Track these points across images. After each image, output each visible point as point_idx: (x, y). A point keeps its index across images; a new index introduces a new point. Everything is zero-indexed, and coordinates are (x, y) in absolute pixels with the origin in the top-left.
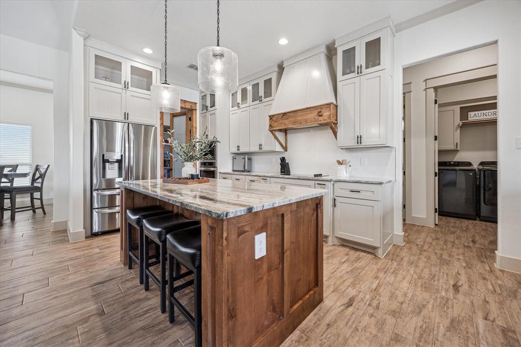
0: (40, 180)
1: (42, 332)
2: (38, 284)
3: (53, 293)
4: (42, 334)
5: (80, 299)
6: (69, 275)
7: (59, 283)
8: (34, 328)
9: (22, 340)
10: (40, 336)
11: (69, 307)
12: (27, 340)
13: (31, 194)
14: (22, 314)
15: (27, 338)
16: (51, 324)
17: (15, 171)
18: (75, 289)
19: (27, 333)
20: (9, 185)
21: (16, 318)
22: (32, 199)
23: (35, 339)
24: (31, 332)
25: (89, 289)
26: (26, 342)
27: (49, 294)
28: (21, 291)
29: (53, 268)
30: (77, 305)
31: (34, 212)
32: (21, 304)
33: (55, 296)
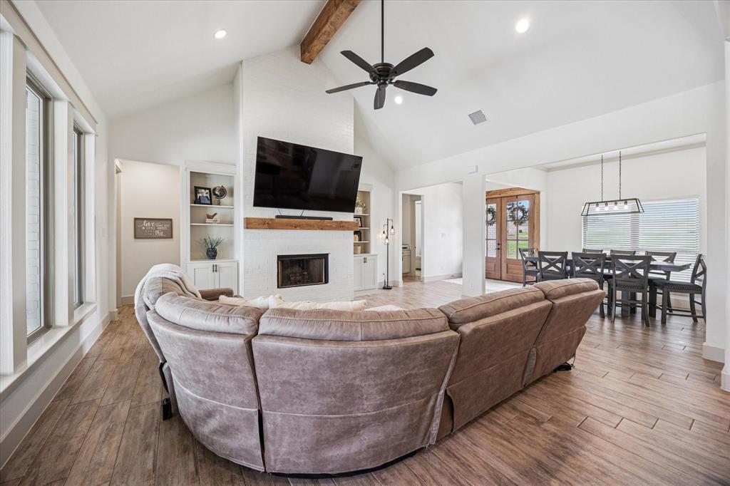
0: (702, 277)
1: (614, 474)
2: (643, 418)
3: (651, 441)
4: (612, 475)
5: (679, 480)
6: (686, 434)
7: (667, 434)
8: (611, 463)
9: (595, 463)
10: (610, 476)
11: (659, 476)
12: (597, 467)
13: (690, 294)
14: (609, 438)
15: (599, 465)
16: (626, 474)
17: (672, 262)
18: (681, 460)
19: (602, 461)
20: (665, 277)
21: (602, 436)
22: (692, 302)
23: (603, 473)
24: (605, 464)
25: (701, 477)
26: (596, 469)
27: (645, 439)
28: (622, 413)
29: (672, 410)
30: (668, 481)
31: (695, 320)
32: (615, 426)
33: (651, 447)
